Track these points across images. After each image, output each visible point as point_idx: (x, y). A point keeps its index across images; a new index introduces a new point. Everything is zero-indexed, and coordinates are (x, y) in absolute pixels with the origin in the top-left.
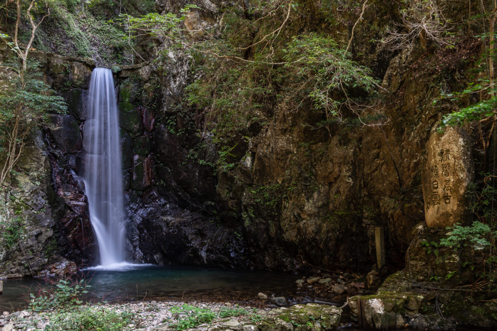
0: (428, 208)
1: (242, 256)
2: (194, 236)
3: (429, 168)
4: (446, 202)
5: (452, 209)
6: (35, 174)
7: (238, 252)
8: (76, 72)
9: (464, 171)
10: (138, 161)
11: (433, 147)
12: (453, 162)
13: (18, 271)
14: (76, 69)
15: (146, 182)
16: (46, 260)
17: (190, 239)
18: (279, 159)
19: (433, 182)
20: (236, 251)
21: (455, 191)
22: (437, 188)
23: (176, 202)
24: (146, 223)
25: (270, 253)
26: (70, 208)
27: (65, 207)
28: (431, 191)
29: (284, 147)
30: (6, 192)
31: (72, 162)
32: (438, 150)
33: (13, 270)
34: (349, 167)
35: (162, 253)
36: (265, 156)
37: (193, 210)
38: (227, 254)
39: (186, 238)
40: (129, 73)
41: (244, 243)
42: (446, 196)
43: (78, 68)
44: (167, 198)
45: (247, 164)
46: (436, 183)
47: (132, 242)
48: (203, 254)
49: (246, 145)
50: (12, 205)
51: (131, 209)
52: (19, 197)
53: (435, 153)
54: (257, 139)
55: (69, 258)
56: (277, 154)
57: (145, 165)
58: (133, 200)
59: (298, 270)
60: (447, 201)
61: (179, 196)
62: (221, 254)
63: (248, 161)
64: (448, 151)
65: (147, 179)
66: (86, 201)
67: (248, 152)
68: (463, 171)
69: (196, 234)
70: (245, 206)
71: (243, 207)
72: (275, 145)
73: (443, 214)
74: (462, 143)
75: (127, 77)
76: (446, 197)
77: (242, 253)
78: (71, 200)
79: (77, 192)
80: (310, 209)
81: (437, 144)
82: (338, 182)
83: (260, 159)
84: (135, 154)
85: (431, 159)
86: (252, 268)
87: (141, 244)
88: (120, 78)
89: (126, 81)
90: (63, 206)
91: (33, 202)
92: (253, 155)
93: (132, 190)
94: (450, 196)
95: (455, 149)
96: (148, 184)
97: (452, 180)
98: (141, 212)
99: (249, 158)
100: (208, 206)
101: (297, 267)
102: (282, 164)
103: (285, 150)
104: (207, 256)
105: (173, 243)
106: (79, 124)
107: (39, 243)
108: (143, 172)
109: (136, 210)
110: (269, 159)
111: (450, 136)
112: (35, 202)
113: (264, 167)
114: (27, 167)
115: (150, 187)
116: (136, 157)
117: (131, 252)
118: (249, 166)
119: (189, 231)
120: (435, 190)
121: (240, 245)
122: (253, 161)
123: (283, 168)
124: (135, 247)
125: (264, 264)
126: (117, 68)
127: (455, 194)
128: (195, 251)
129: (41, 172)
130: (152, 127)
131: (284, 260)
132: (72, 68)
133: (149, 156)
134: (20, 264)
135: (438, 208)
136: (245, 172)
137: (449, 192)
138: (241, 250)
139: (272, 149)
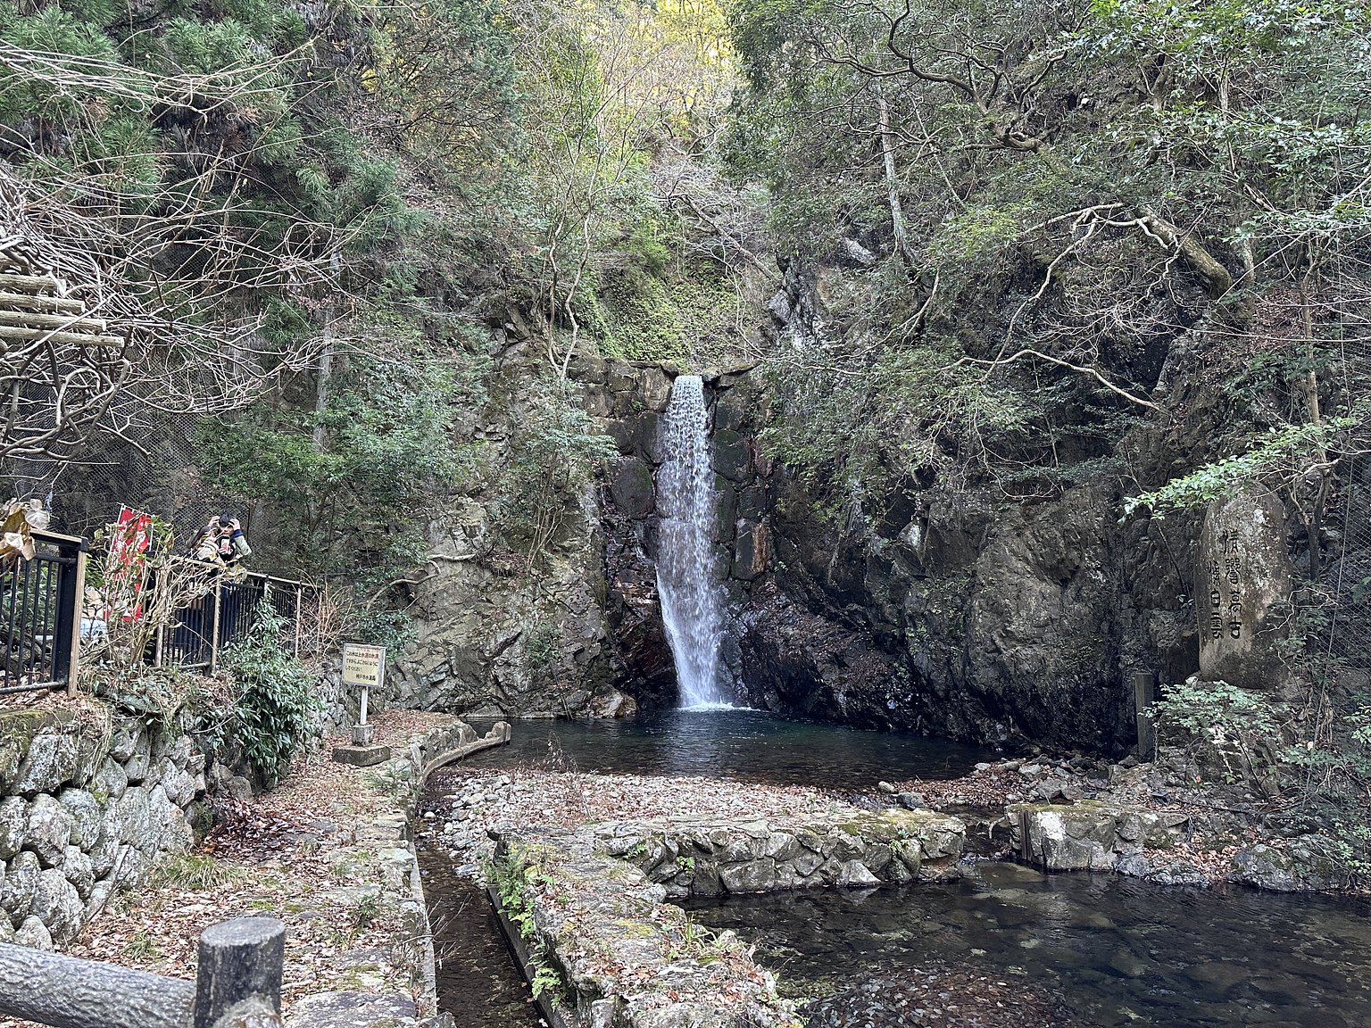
0: (1204, 644)
1: (907, 708)
2: (828, 665)
3: (1204, 565)
4: (1232, 635)
5: (1243, 650)
6: (578, 556)
7: (899, 700)
8: (648, 385)
9: (1265, 575)
10: (746, 528)
11: (1211, 524)
12: (1244, 556)
13: (548, 708)
14: (648, 380)
15: (757, 566)
16: (590, 693)
17: (819, 670)
18: (968, 532)
19: (1213, 593)
20: (896, 698)
21: (1247, 612)
22: (1218, 605)
23: (804, 603)
24: (754, 638)
25: (956, 707)
26: (630, 609)
27: (623, 606)
28: (1209, 610)
29: (977, 511)
30: (535, 584)
31: (639, 534)
32: (1219, 532)
33: (543, 706)
34: (1095, 550)
35: (778, 690)
36: (943, 526)
37: (831, 618)
38: (883, 703)
39: (814, 668)
40: (733, 378)
41: (912, 685)
42: (1232, 623)
43: (652, 378)
44: (791, 593)
45: (911, 540)
46: (1217, 595)
47: (731, 668)
48: (841, 698)
49: (910, 505)
50: (543, 604)
51: (731, 611)
52: (552, 592)
53: (1213, 537)
54: (929, 493)
55: (627, 691)
56: (964, 523)
57: (755, 537)
58: (734, 597)
59: (1003, 744)
60: (1235, 633)
61: (809, 592)
62: (871, 701)
63: (914, 534)
64: (1235, 533)
65: (759, 560)
66: (656, 598)
67: (915, 518)
68: (1263, 574)
69: (831, 661)
70: (911, 617)
71: (907, 618)
72: (961, 506)
73: (1227, 658)
74: (1261, 520)
75: (730, 387)
76: (1233, 625)
77: (908, 703)
78: (633, 596)
79: (643, 583)
80: (1022, 629)
81: (1217, 520)
82: (1077, 579)
83: (934, 531)
84: (740, 518)
85: (1208, 548)
86: (925, 732)
87: (745, 672)
88: (718, 389)
89: (729, 392)
90: (619, 605)
91: (572, 599)
92: (925, 522)
93: (734, 579)
94: (1240, 624)
95: (1248, 531)
96: (760, 569)
97: (1243, 592)
98: (746, 616)
99: (916, 529)
100: (851, 613)
101: (1003, 738)
102: (974, 542)
103: (978, 515)
104: (848, 703)
105: (793, 675)
106: (651, 471)
107: (579, 665)
108: (752, 548)
109: (739, 615)
110: (950, 530)
111: (1238, 505)
112: (575, 600)
113: (941, 544)
114: (566, 544)
115: (763, 573)
116: (742, 523)
117: (729, 685)
118: (915, 543)
119: (818, 657)
120: (1215, 610)
121: (905, 686)
122: (923, 533)
123: (977, 548)
124: (735, 678)
125: (945, 726)
126: (712, 373)
127: (1247, 619)
128: (828, 692)
129: (586, 552)
130: (769, 470)
131: (978, 722)
132: (642, 378)
133: (763, 520)
134: (552, 698)
135: (1220, 645)
136: (908, 555)
137: (1237, 614)
138: (906, 696)
139: (956, 513)
